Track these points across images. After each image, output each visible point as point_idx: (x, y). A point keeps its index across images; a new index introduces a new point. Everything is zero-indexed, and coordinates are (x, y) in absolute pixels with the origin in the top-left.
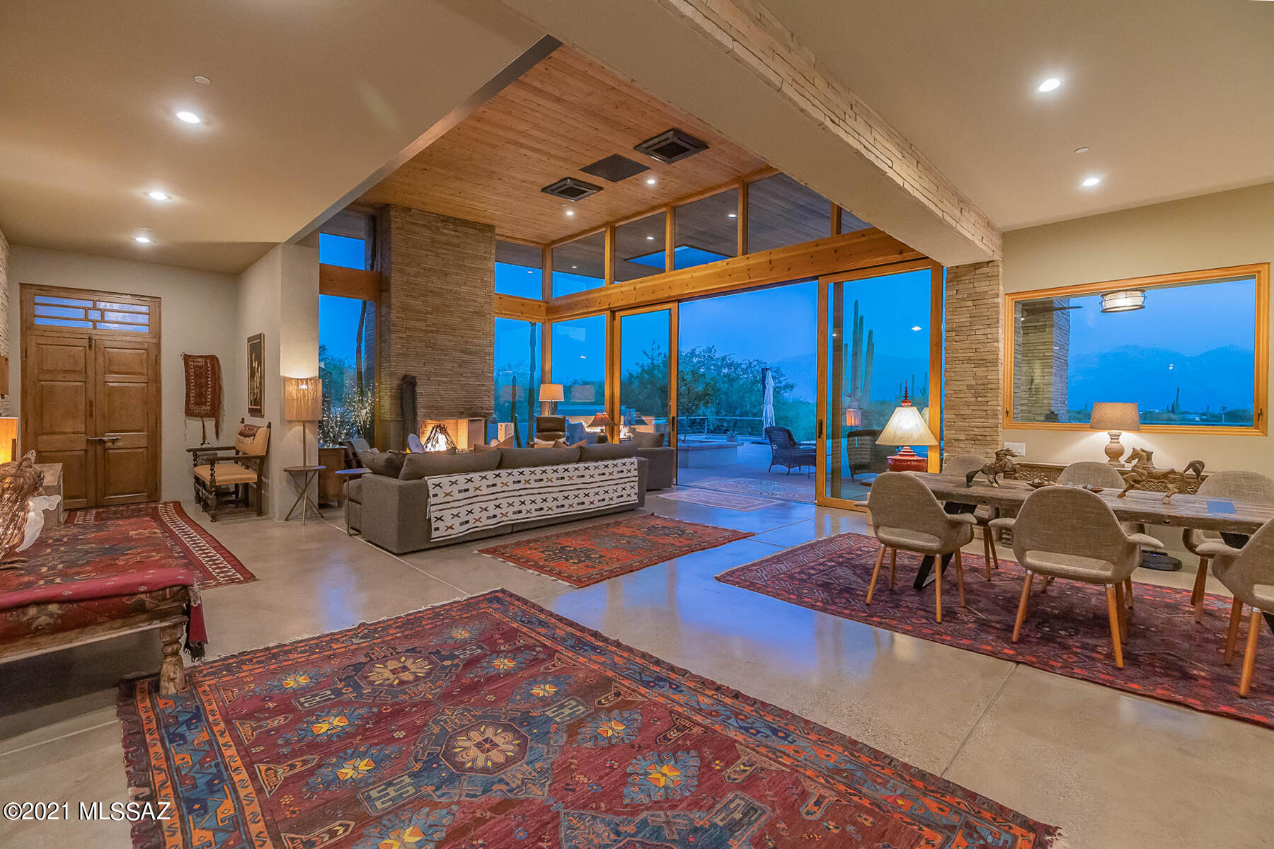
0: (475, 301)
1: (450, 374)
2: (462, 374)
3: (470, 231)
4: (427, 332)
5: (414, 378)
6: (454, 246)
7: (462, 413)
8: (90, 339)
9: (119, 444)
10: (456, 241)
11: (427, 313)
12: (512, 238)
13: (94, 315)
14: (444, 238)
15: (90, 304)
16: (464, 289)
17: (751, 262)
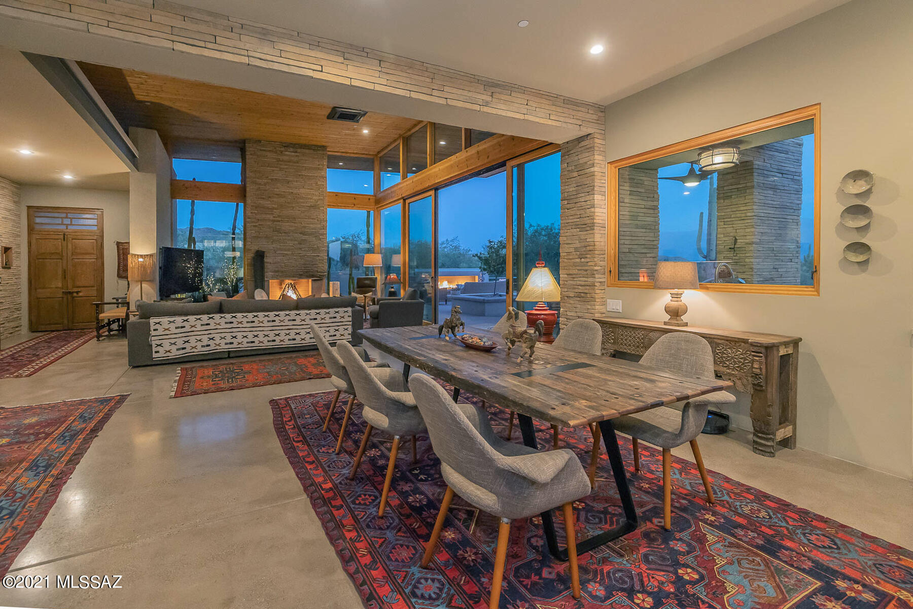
0: (311, 199)
1: (292, 249)
2: (301, 249)
3: (307, 151)
4: (274, 221)
5: (264, 252)
6: (295, 163)
7: (301, 275)
8: (64, 235)
9: (81, 294)
10: (296, 159)
11: (274, 208)
12: (347, 153)
13: (67, 221)
14: (285, 158)
15: (64, 215)
16: (302, 191)
17: (469, 154)
